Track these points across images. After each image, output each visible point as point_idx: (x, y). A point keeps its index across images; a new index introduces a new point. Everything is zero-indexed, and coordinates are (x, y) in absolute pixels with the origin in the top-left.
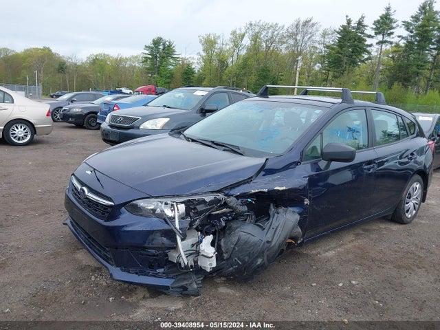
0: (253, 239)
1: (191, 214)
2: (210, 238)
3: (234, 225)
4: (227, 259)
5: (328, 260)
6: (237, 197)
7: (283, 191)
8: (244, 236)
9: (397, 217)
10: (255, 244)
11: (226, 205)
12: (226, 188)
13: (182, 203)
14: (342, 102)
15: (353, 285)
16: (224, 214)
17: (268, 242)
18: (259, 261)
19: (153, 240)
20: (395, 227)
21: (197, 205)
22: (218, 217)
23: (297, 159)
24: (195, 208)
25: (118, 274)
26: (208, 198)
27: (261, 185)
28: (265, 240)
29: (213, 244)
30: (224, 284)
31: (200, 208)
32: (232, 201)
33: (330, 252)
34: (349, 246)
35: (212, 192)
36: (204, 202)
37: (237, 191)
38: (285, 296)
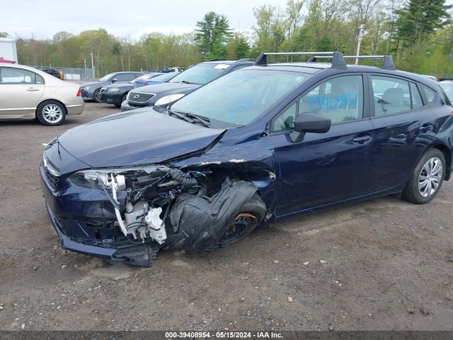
0: (198, 212)
1: (133, 186)
2: (159, 210)
3: (181, 198)
4: (177, 232)
5: (307, 238)
6: (185, 170)
7: (240, 163)
8: (189, 209)
10: (200, 217)
11: (170, 178)
12: (173, 160)
13: (121, 174)
14: (332, 67)
15: (321, 264)
16: (171, 188)
17: (213, 215)
18: (206, 234)
19: (93, 210)
21: (138, 176)
22: (167, 189)
23: (261, 131)
24: (136, 180)
26: (149, 170)
27: (214, 158)
28: (210, 213)
31: (141, 180)
32: (176, 173)
35: (156, 164)
36: (144, 174)
37: (184, 164)
38: (238, 272)
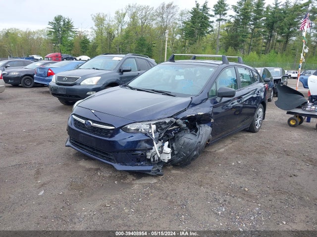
0: (192, 141)
1: (159, 130)
2: (167, 143)
3: (180, 135)
4: (176, 155)
6: (182, 119)
7: (202, 115)
8: (187, 140)
9: (251, 129)
10: (193, 144)
11: (176, 124)
12: (175, 115)
13: (154, 124)
14: (223, 64)
15: (239, 164)
16: (174, 130)
17: (199, 142)
18: (195, 153)
19: (140, 145)
20: (251, 135)
21: (162, 125)
22: (171, 131)
23: (207, 97)
24: (161, 127)
25: (118, 167)
26: (167, 121)
27: (191, 113)
28: (198, 141)
29: (169, 146)
30: (173, 169)
31: (163, 126)
32: (180, 122)
33: (221, 149)
34: (230, 146)
35: (168, 117)
36: (165, 123)
37: (181, 116)
